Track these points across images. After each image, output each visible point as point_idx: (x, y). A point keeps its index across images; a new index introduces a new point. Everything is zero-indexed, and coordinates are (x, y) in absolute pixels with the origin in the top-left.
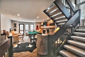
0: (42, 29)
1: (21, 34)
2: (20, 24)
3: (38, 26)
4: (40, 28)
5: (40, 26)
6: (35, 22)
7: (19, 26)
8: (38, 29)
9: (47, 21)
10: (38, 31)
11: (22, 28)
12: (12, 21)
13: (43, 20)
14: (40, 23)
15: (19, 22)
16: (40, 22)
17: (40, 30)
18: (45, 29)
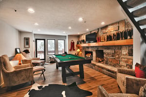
0: (82, 48)
1: (39, 59)
2: (36, 40)
3: (74, 43)
4: (78, 47)
5: (78, 43)
6: (67, 35)
7: (34, 43)
8: (74, 50)
9: (96, 31)
10: (73, 53)
11: (41, 48)
12: (21, 32)
13: (88, 30)
14: (79, 36)
15: (34, 34)
16: (79, 34)
17: (79, 50)
18: (90, 50)
